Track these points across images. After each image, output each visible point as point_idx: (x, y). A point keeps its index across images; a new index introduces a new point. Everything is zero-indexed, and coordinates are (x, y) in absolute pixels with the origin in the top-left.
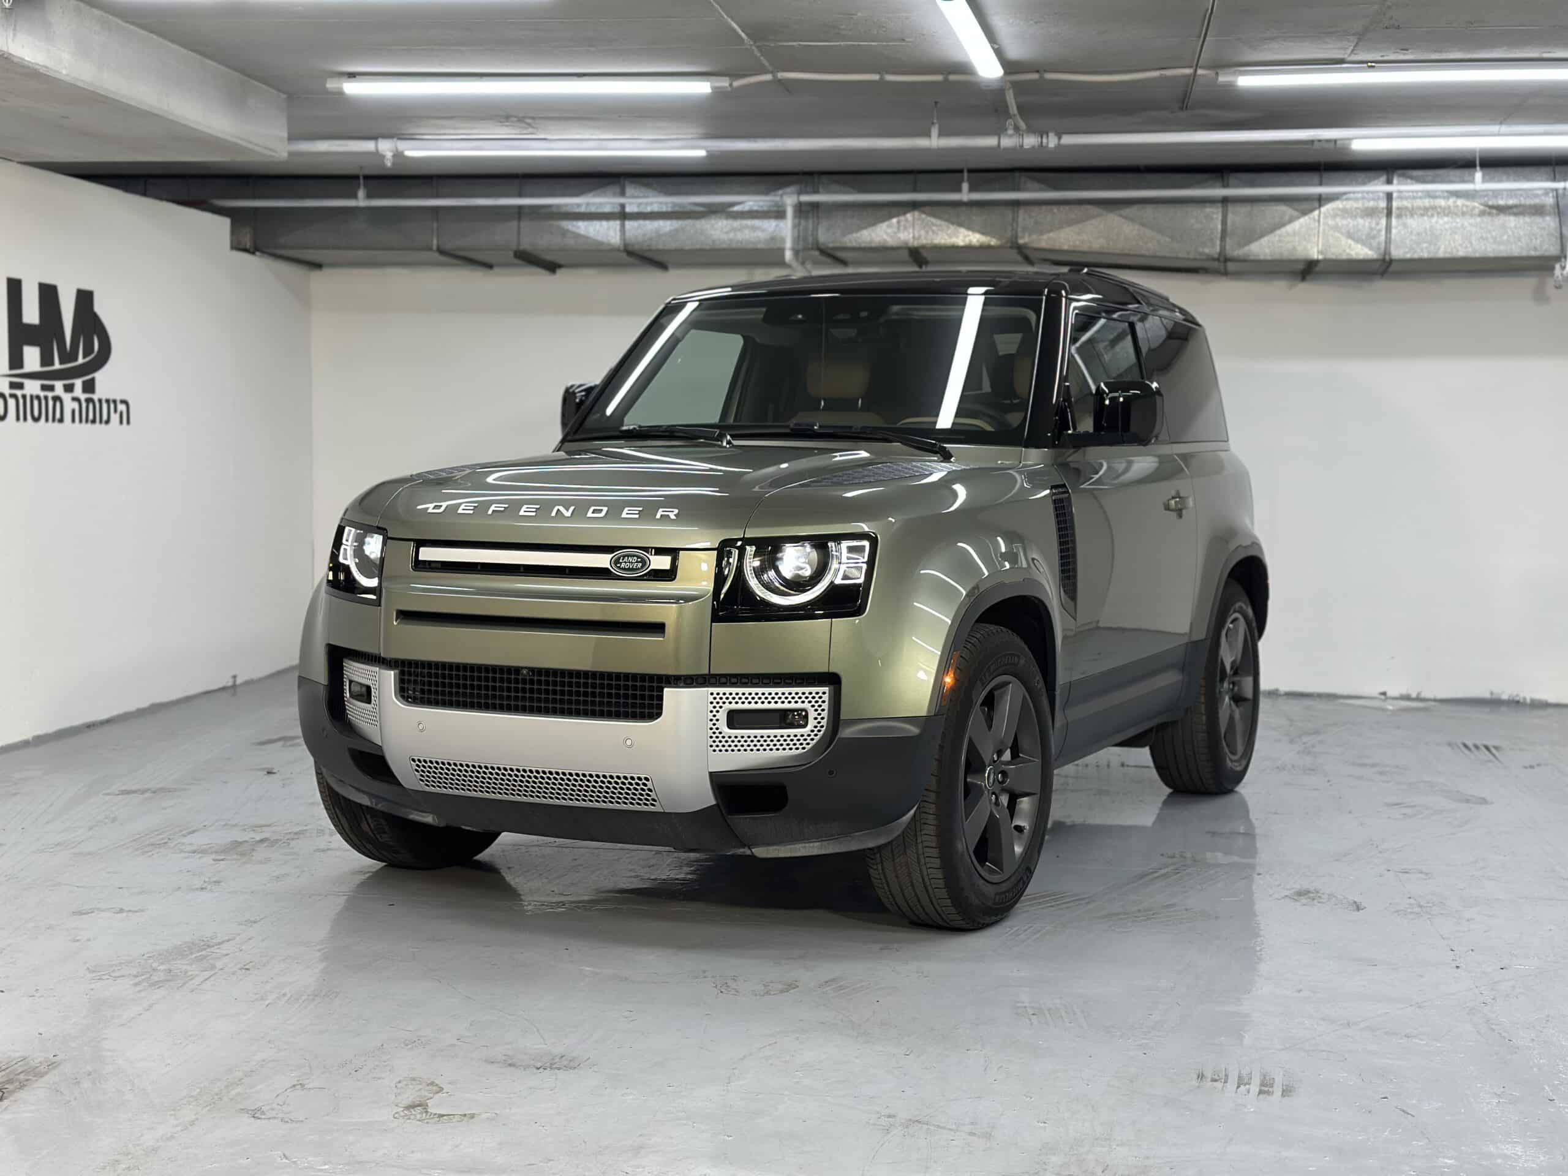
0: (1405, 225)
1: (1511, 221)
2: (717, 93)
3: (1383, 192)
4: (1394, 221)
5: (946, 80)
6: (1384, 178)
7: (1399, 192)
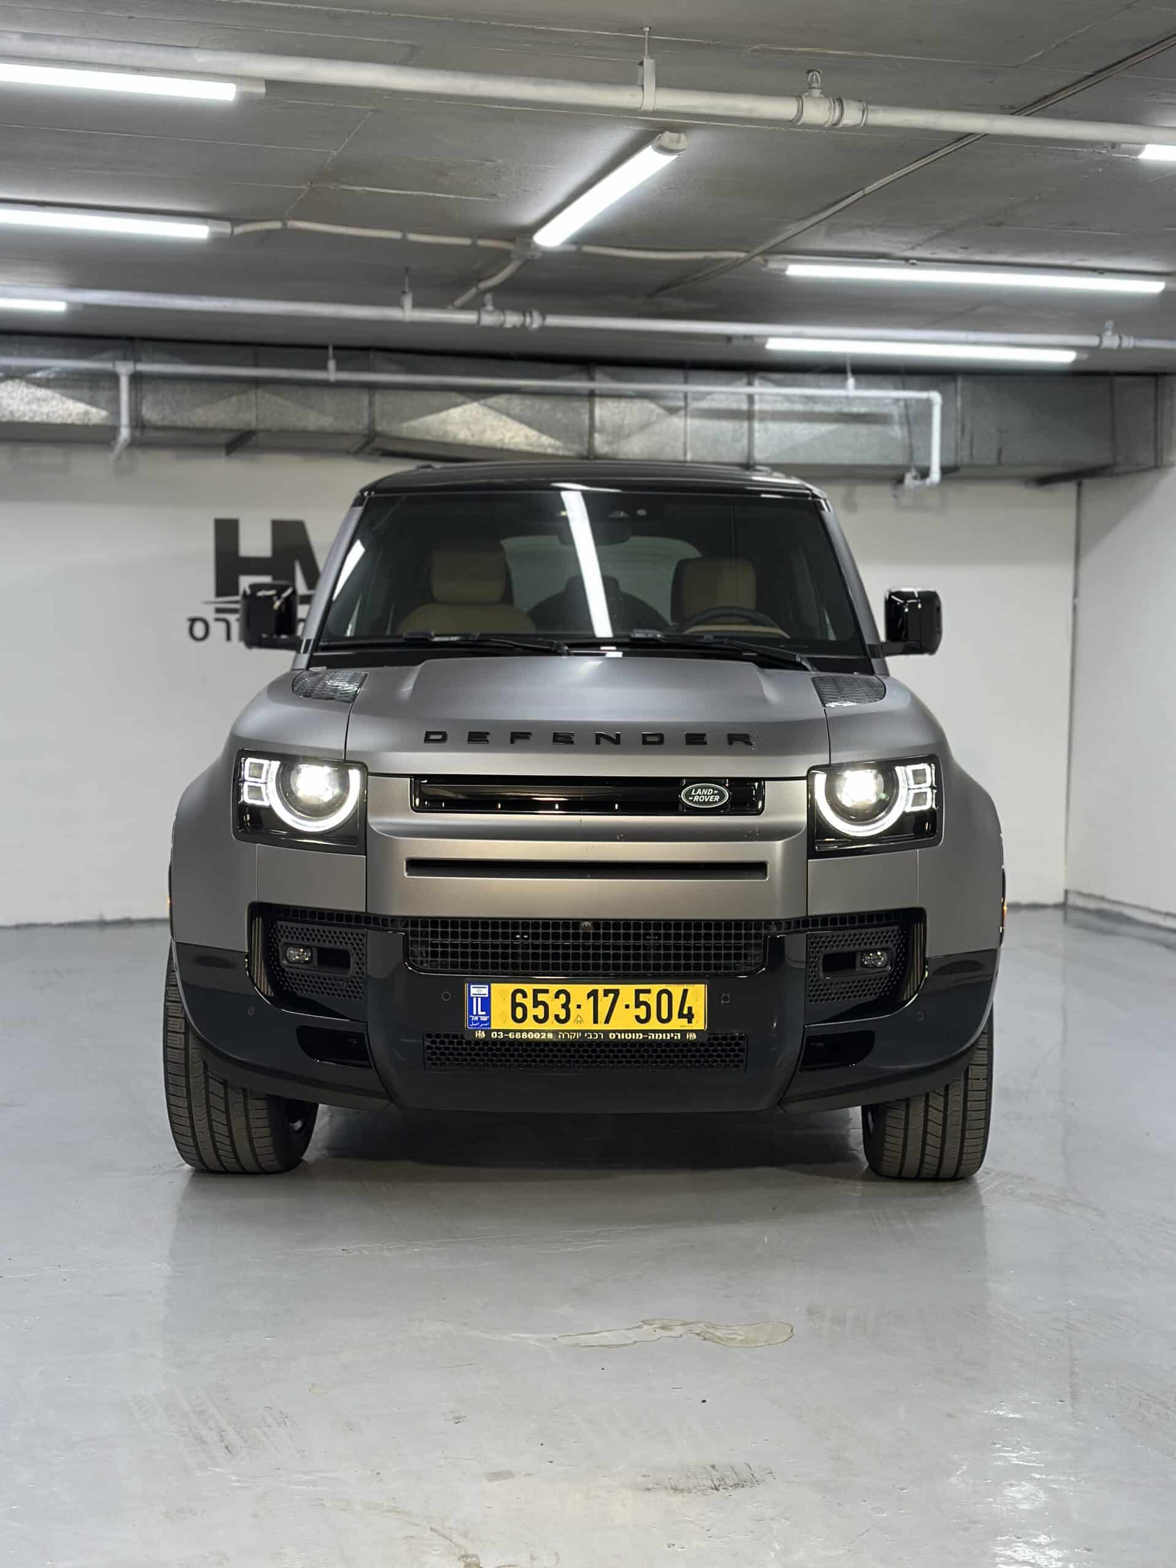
0: (766, 430)
1: (863, 430)
2: (216, 240)
3: (744, 393)
4: (757, 425)
5: (474, 244)
6: (745, 380)
7: (761, 394)
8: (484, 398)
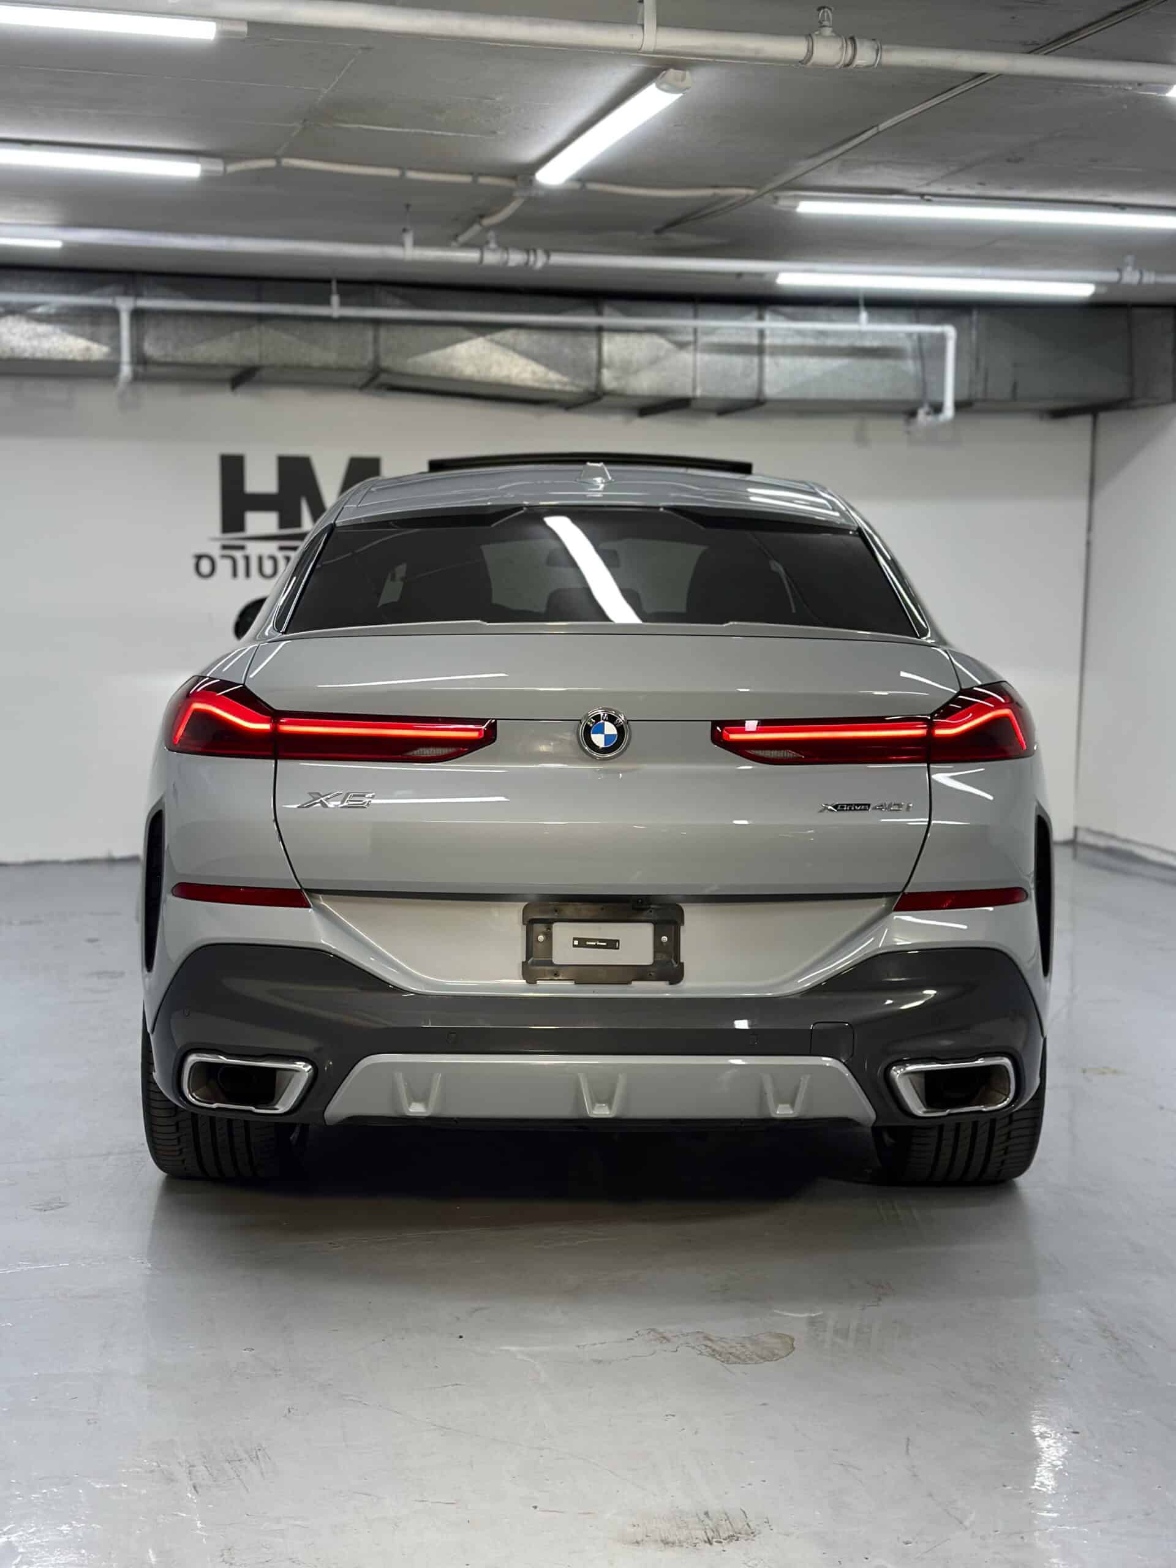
0: (777, 364)
1: (876, 364)
2: (207, 179)
3: (755, 328)
4: (767, 360)
6: (755, 313)
7: (772, 329)
8: (491, 333)
